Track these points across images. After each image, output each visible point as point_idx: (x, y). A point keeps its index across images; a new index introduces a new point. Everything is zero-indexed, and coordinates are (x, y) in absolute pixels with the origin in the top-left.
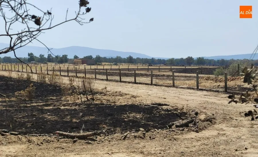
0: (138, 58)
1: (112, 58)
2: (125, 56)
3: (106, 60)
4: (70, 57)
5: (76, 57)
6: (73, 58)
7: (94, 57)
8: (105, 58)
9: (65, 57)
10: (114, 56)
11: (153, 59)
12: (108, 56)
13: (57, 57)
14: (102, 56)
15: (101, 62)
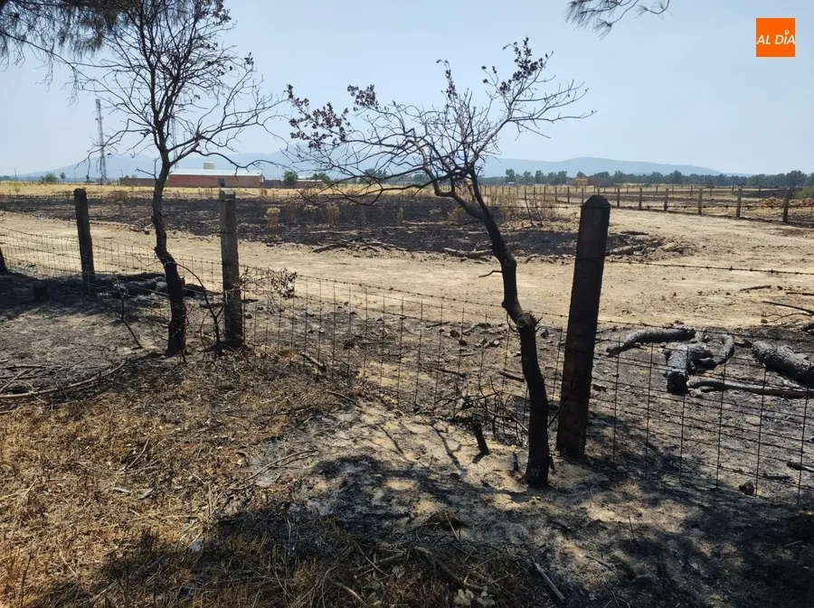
0: (692, 175)
1: (644, 175)
2: (666, 173)
3: (632, 178)
4: (572, 174)
5: (580, 175)
6: (575, 176)
7: (612, 174)
8: (632, 176)
9: (563, 174)
10: (649, 172)
11: (721, 175)
12: (637, 172)
13: (551, 175)
14: (626, 172)
15: (623, 182)
